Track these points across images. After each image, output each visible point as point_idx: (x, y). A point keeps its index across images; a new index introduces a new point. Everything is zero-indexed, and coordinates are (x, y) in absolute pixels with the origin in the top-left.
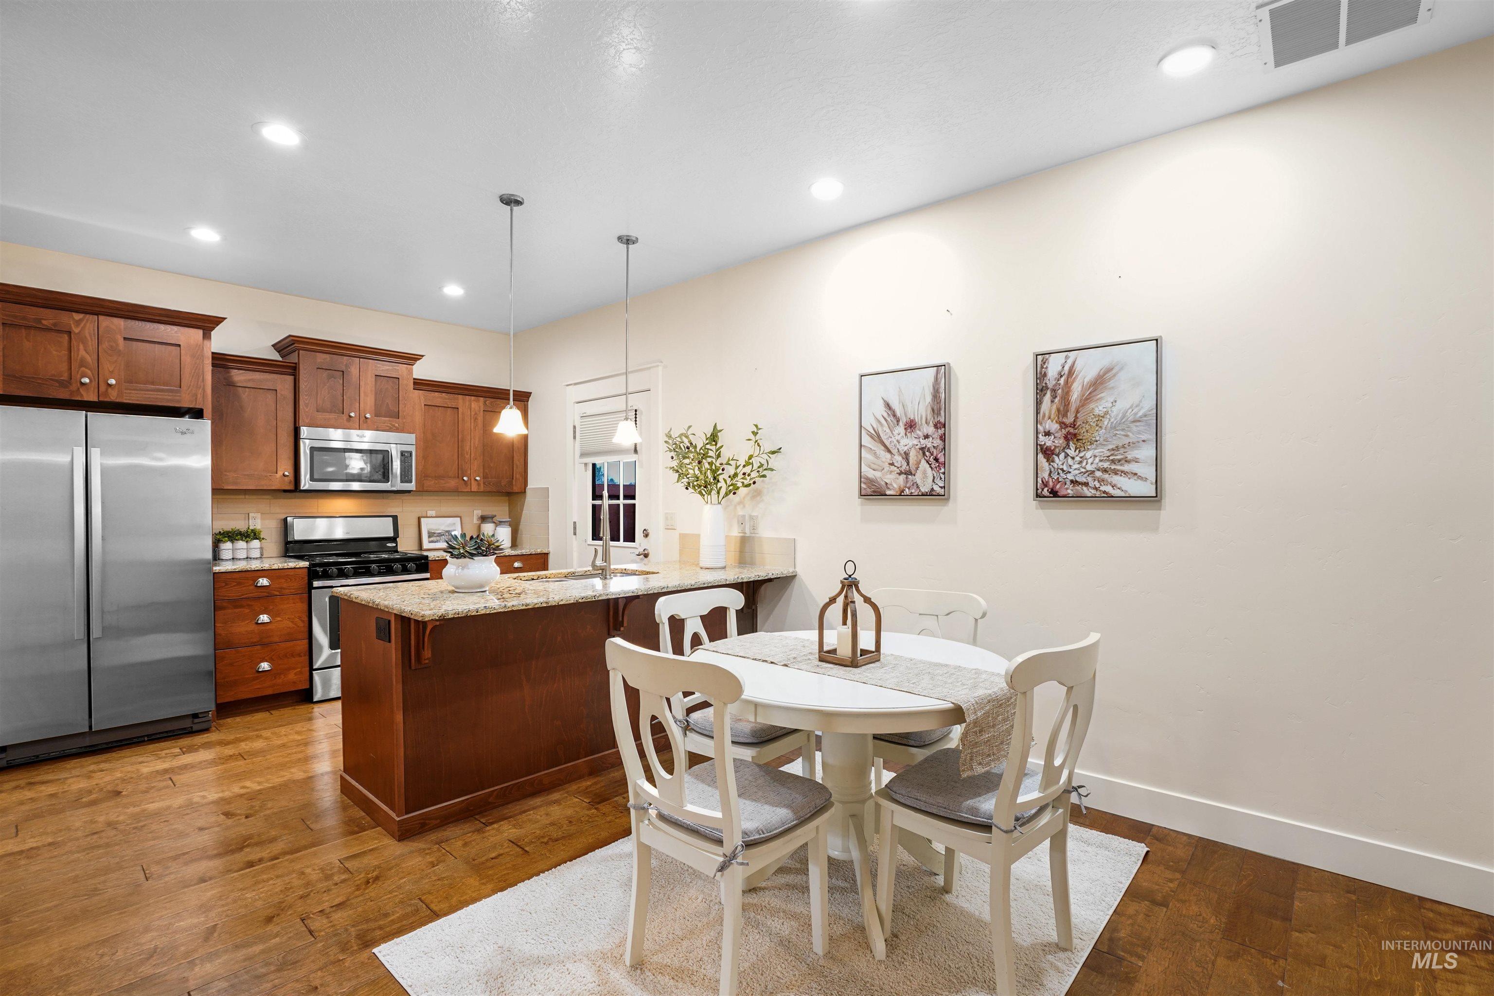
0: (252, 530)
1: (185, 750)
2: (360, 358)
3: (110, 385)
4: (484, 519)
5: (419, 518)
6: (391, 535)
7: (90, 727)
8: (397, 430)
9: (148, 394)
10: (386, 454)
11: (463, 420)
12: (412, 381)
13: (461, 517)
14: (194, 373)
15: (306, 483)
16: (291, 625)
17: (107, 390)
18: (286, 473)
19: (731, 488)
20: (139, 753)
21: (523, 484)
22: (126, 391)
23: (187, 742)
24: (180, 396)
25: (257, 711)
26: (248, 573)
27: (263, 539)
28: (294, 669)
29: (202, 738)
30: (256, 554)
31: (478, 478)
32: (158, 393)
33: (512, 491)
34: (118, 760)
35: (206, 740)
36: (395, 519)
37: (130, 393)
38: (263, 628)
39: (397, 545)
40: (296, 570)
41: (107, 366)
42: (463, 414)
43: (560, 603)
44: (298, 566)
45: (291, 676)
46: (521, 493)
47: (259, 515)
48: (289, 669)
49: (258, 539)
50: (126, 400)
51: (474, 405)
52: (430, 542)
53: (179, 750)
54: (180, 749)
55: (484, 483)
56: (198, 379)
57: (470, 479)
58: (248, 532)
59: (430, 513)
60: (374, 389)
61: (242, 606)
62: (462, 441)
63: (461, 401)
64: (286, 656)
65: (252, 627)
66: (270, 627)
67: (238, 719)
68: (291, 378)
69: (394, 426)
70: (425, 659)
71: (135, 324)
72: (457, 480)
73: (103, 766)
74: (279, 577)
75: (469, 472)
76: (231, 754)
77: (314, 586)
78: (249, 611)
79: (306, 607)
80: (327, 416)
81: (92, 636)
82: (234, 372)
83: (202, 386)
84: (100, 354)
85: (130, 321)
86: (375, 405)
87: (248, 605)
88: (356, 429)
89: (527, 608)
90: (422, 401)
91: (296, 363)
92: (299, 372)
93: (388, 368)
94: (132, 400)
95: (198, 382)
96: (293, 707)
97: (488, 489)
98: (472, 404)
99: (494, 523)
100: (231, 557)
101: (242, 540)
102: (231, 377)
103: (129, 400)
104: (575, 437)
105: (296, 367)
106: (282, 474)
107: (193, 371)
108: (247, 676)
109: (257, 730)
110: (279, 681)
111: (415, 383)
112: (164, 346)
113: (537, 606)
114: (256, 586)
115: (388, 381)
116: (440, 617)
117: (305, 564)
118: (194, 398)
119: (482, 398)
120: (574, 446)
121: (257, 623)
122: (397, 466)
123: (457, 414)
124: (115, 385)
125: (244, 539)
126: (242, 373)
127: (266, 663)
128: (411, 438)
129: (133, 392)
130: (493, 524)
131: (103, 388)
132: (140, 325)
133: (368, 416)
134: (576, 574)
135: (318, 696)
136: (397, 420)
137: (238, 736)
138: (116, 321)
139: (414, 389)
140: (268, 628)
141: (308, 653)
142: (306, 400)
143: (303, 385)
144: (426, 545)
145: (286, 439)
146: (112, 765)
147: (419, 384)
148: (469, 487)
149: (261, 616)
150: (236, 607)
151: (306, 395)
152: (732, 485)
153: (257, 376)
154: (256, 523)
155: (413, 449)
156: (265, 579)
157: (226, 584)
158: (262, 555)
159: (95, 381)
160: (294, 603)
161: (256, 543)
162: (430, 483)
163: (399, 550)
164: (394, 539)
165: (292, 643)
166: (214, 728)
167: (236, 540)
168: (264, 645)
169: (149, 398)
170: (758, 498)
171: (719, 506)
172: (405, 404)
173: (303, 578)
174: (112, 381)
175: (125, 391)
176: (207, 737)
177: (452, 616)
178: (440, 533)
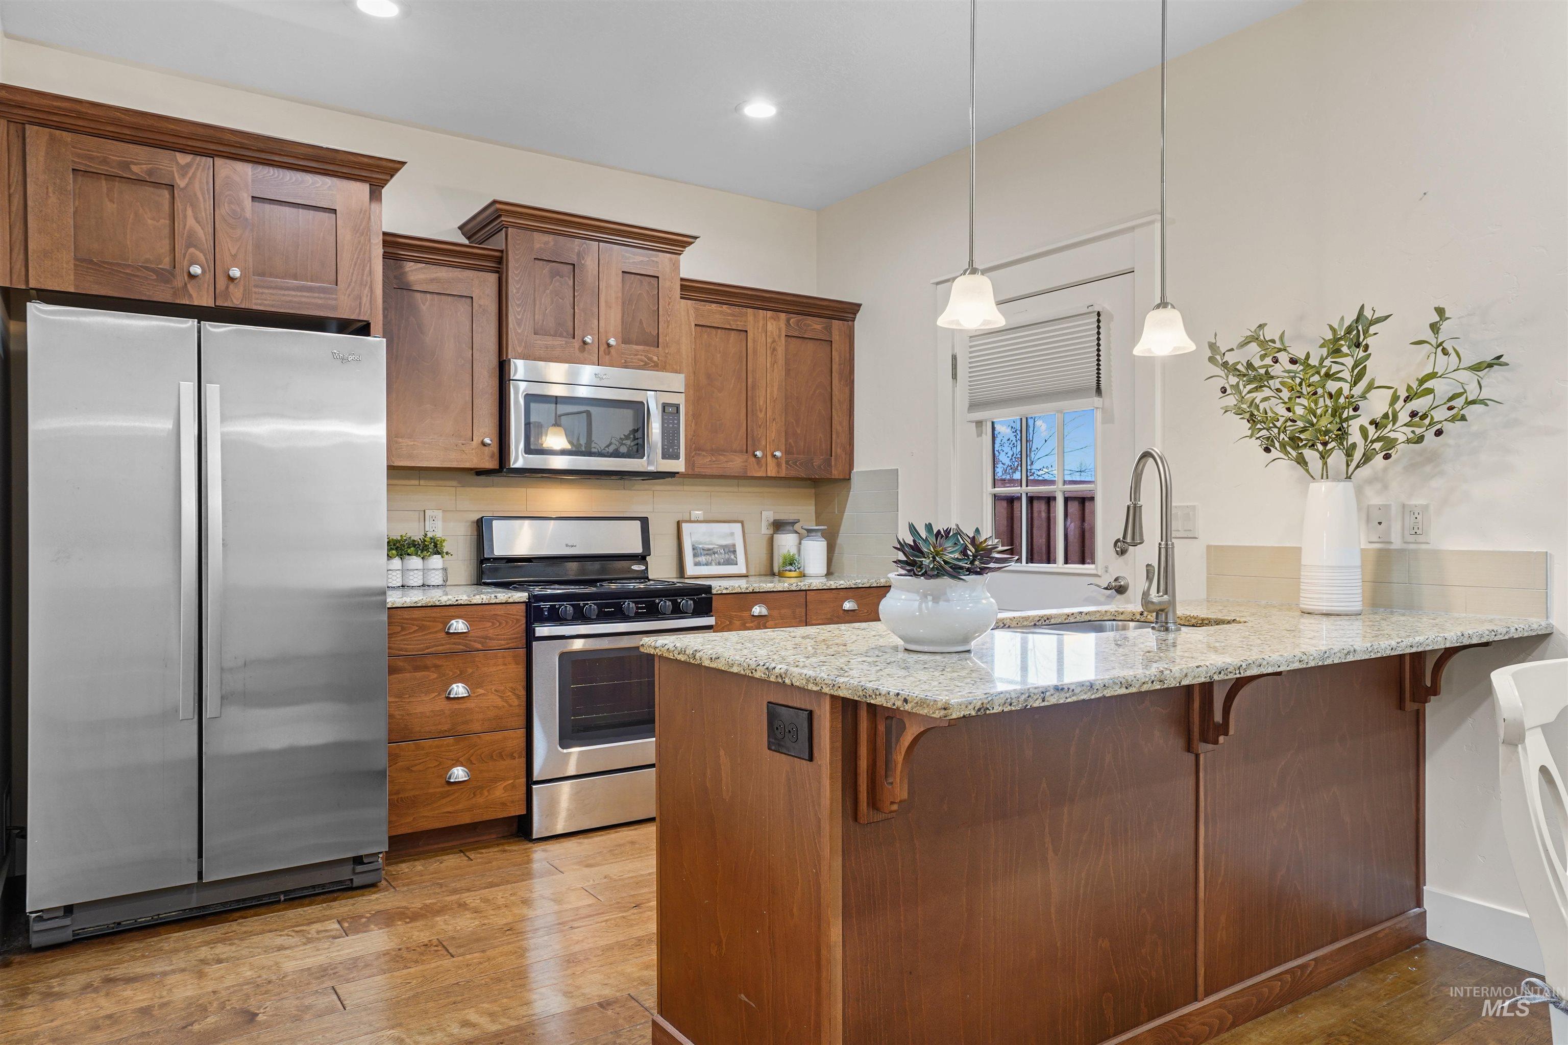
0: (431, 539)
1: (346, 925)
2: (599, 241)
3: (232, 279)
4: (779, 526)
5: (678, 522)
6: (638, 549)
7: (200, 875)
8: (656, 367)
9: (288, 295)
10: (639, 410)
11: (755, 352)
12: (678, 283)
13: (742, 522)
14: (358, 258)
15: (519, 459)
16: (500, 702)
17: (227, 287)
18: (487, 441)
19: (1377, 446)
20: (274, 926)
21: (847, 466)
22: (257, 290)
23: (346, 909)
24: (336, 299)
25: (445, 851)
26: (435, 610)
27: (447, 553)
28: (504, 779)
29: (370, 901)
30: (436, 578)
31: (778, 454)
32: (305, 294)
33: (829, 476)
34: (242, 939)
35: (378, 908)
36: (644, 522)
37: (262, 293)
38: (457, 706)
39: (647, 568)
40: (508, 606)
41: (227, 246)
42: (754, 341)
43: (1183, 683)
44: (511, 600)
45: (499, 792)
46: (844, 479)
47: (439, 514)
48: (495, 780)
49: (439, 553)
50: (256, 304)
51: (771, 326)
52: (697, 564)
53: (337, 926)
54: (339, 922)
55: (787, 463)
56: (363, 270)
57: (765, 455)
58: (425, 541)
59: (697, 514)
60: (620, 295)
61: (426, 668)
62: (753, 387)
63: (751, 318)
64: (492, 757)
65: (441, 704)
66: (470, 704)
67: (419, 866)
68: (492, 278)
69: (651, 359)
70: (892, 803)
71: (269, 172)
72: (745, 456)
73: (222, 950)
74: (483, 618)
75: (763, 443)
76: (426, 940)
77: (537, 635)
78: (435, 676)
79: (521, 670)
80: (549, 341)
81: (205, 716)
82: (409, 266)
83: (369, 283)
84: (217, 226)
85: (260, 167)
86: (623, 322)
87: (437, 667)
88: (593, 364)
89: (1127, 691)
90: (691, 319)
91: (502, 251)
92: (507, 265)
93: (641, 258)
94: (265, 305)
95: (363, 275)
96: (500, 848)
97: (793, 473)
98: (769, 324)
99: (796, 532)
100: (400, 584)
101: (416, 554)
102: (404, 274)
103: (260, 305)
104: (954, 376)
105: (501, 258)
106: (480, 442)
107: (356, 256)
108: (431, 791)
109: (455, 891)
110: (480, 800)
111: (683, 288)
112: (312, 212)
113: (1145, 688)
114: (448, 633)
115: (641, 282)
116: (979, 710)
117: (522, 596)
118: (358, 303)
119: (784, 314)
120: (954, 392)
121: (448, 698)
122: (655, 429)
123: (745, 342)
124: (240, 277)
125: (419, 553)
126: (421, 268)
127: (460, 768)
128: (676, 382)
129: (266, 291)
130: (795, 534)
131: (222, 282)
132: (276, 175)
133: (612, 341)
134: (1053, 621)
135: (538, 830)
136: (656, 349)
137: (428, 902)
138: (240, 166)
139: (681, 298)
140: (463, 706)
141: (524, 753)
142: (519, 313)
143: (513, 289)
144: (691, 569)
145: (487, 383)
146: (233, 948)
147: (691, 289)
148: (763, 468)
149: (454, 686)
150: (417, 669)
151: (518, 306)
152: (1378, 439)
153: (443, 273)
154: (436, 528)
155: (680, 400)
156: (460, 621)
157: (403, 629)
158: (445, 581)
159: (210, 271)
160: (505, 665)
161: (436, 561)
162: (705, 462)
163: (650, 577)
164: (641, 558)
165: (499, 735)
166: (384, 883)
167: (409, 555)
168: (460, 736)
169: (290, 301)
170: (1428, 469)
171: (1349, 485)
172: (668, 322)
173: (518, 620)
174: (236, 272)
175: (254, 290)
176: (377, 899)
177: (1000, 709)
178: (709, 550)
